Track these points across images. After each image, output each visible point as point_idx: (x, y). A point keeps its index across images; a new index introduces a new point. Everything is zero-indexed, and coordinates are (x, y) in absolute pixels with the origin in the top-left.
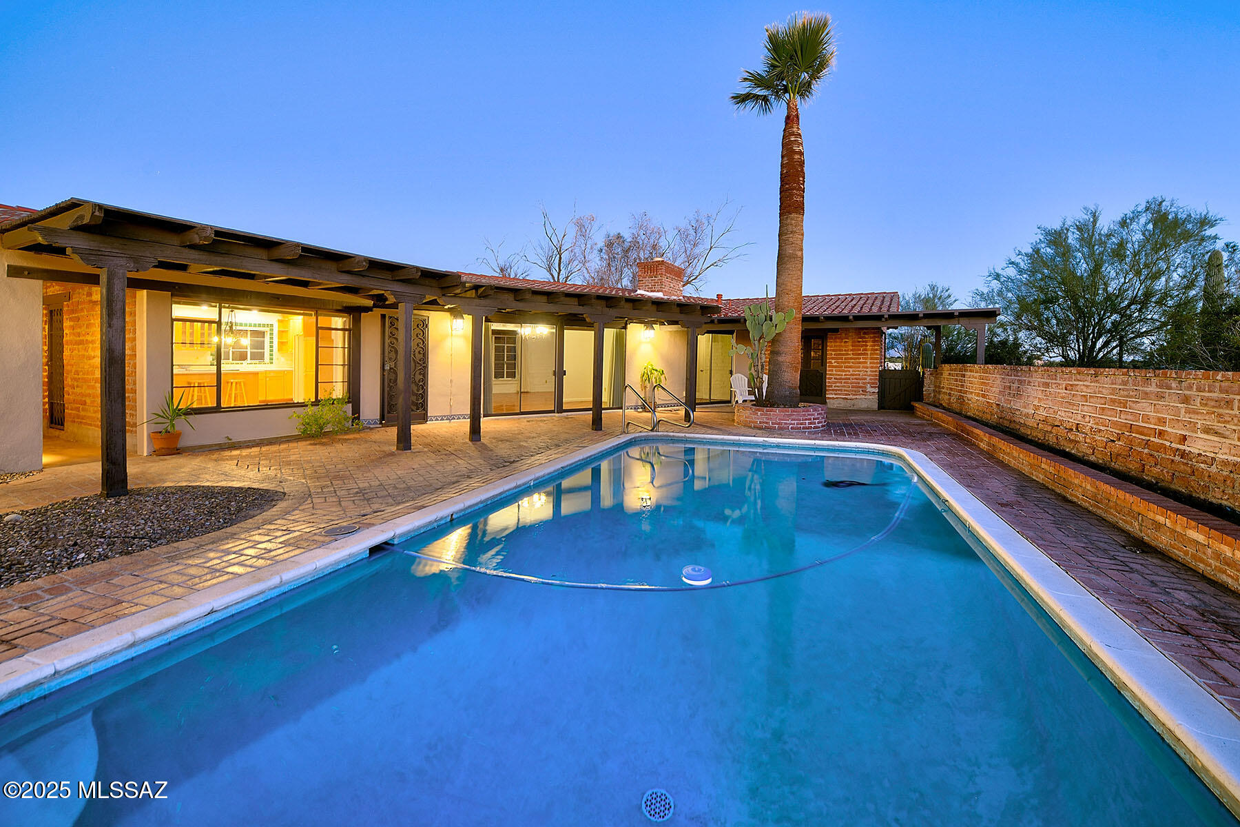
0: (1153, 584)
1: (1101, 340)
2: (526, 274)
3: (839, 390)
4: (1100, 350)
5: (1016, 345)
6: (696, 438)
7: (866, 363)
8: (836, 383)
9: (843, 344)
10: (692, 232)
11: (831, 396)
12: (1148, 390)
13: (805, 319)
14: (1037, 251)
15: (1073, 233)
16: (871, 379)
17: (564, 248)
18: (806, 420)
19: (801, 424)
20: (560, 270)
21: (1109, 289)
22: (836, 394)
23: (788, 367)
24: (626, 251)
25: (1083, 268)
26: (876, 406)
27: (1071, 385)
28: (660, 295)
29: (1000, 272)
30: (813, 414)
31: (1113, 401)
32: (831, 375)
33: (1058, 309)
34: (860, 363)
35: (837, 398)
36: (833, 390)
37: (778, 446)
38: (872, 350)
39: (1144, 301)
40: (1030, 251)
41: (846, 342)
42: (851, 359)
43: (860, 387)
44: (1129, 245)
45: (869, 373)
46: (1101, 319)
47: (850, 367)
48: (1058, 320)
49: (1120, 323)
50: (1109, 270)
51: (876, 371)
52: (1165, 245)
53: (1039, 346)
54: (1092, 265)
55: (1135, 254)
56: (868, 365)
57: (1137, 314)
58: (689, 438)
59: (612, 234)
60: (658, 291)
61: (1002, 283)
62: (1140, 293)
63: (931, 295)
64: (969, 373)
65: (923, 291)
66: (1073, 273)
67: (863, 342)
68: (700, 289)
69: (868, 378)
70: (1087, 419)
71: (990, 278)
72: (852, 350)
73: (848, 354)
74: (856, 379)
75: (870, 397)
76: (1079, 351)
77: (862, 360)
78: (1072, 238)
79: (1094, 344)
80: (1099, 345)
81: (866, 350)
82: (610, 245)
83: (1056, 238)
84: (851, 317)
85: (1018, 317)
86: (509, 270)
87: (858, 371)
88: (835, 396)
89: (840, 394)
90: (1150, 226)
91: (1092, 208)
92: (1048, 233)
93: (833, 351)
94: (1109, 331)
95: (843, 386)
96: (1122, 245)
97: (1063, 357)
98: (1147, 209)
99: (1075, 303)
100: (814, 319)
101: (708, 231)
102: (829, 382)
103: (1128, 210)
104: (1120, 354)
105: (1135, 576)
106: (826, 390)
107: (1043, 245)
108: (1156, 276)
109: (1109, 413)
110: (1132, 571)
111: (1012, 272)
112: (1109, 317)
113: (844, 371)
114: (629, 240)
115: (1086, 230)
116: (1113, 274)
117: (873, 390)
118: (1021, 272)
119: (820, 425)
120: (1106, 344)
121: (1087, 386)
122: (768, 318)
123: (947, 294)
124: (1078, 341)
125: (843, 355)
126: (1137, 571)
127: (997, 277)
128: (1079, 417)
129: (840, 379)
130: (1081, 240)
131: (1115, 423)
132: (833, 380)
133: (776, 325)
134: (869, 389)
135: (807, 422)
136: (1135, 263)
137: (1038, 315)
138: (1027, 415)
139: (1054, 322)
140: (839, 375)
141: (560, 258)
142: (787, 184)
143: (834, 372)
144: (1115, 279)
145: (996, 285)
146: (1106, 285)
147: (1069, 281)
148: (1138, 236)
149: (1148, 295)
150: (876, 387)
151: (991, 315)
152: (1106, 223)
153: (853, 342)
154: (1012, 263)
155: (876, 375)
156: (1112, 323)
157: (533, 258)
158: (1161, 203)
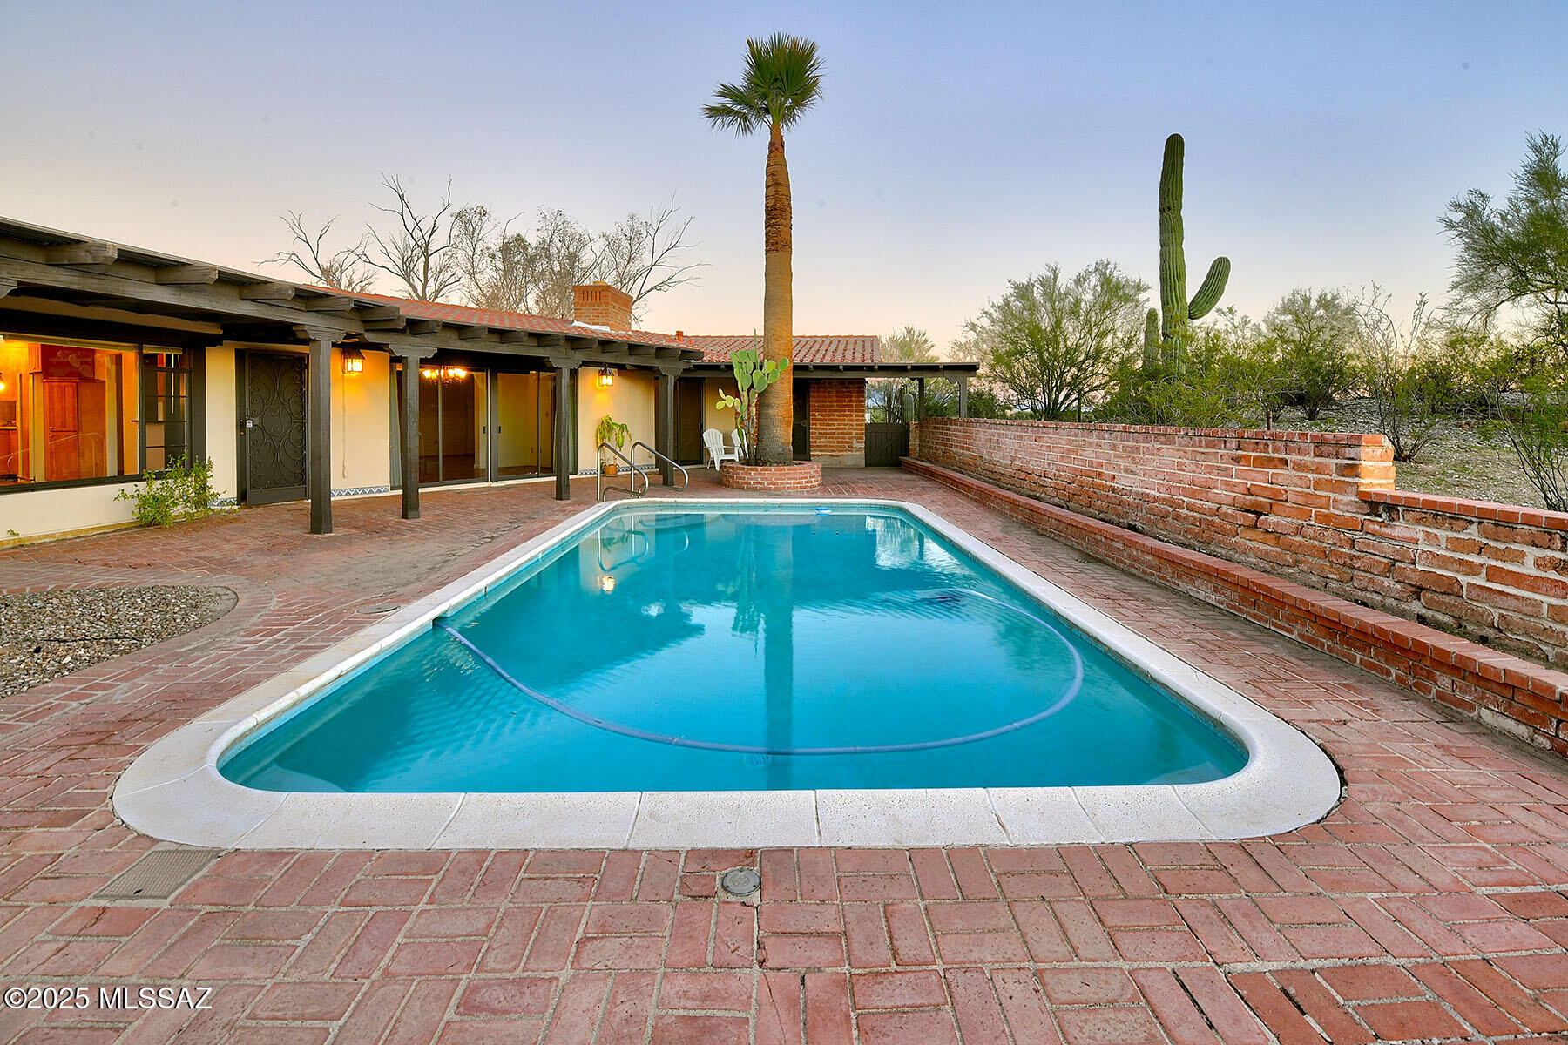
0: (1093, 578)
1: (1062, 393)
2: (367, 282)
3: (824, 446)
4: (1062, 402)
5: (993, 397)
6: (688, 503)
7: (851, 415)
8: (819, 438)
9: (826, 394)
10: (625, 243)
11: (817, 453)
12: (1091, 440)
13: (796, 368)
14: (1007, 304)
15: (1038, 288)
16: (856, 434)
17: (432, 248)
18: (802, 478)
19: (798, 483)
20: (426, 280)
21: (1069, 343)
22: (820, 451)
23: (780, 422)
24: (531, 260)
25: (1046, 323)
26: (863, 464)
27: (1039, 437)
28: (606, 329)
29: (976, 322)
30: (810, 471)
31: (1069, 450)
32: (815, 429)
33: (1026, 362)
34: (845, 416)
35: (822, 455)
36: (818, 446)
37: (780, 506)
38: (857, 401)
39: (1096, 355)
40: (1001, 302)
41: (829, 392)
42: (836, 411)
43: (846, 442)
44: (1083, 304)
45: (855, 427)
46: (1062, 373)
47: (836, 420)
48: (1027, 372)
49: (1077, 376)
50: (1068, 325)
51: (862, 425)
52: (1108, 307)
53: (1011, 398)
54: (1053, 320)
55: (1087, 313)
56: (854, 418)
57: (1090, 369)
58: (680, 503)
59: (509, 235)
60: (603, 324)
61: (977, 335)
62: (1091, 350)
63: (908, 339)
64: (954, 427)
65: (900, 334)
66: (1038, 328)
67: (847, 392)
68: (640, 319)
69: (854, 432)
70: (1051, 467)
71: (967, 329)
72: (837, 401)
73: (832, 406)
74: (842, 433)
75: (858, 453)
76: (1045, 404)
77: (847, 413)
78: (1037, 293)
79: (1057, 396)
80: (1061, 399)
81: (851, 401)
82: (506, 249)
83: (1023, 292)
84: (841, 368)
85: (993, 369)
86: (338, 274)
87: (844, 425)
88: (820, 453)
89: (825, 451)
90: (1099, 288)
91: (1053, 265)
92: (1016, 287)
93: (817, 402)
94: (1069, 384)
95: (828, 442)
96: (1077, 302)
97: (1032, 409)
98: (1096, 269)
99: (1041, 356)
100: (804, 368)
101: (648, 242)
102: (813, 438)
103: (1080, 269)
104: (1079, 407)
105: (1083, 575)
106: (810, 446)
107: (1013, 299)
108: (1103, 335)
109: (1067, 460)
110: (1081, 572)
111: (985, 322)
112: (1068, 371)
113: (828, 425)
114: (534, 245)
115: (1049, 285)
116: (1071, 329)
117: (859, 445)
118: (994, 322)
119: (817, 483)
120: (1067, 396)
121: (1051, 438)
122: (758, 367)
123: (923, 338)
124: (1044, 394)
125: (827, 406)
126: (1084, 572)
127: (973, 327)
128: (1046, 465)
129: (826, 433)
130: (1045, 293)
131: (1070, 468)
132: (817, 435)
133: (768, 374)
134: (855, 444)
135: (804, 480)
136: (1088, 322)
137: (1009, 367)
138: (1006, 466)
139: (1023, 374)
140: (824, 429)
141: (427, 263)
142: (773, 218)
143: (818, 426)
144: (1073, 334)
145: (972, 336)
146: (1066, 340)
147: (1035, 332)
148: (1089, 297)
149: (1098, 351)
150: (862, 442)
151: (971, 369)
152: (1064, 282)
153: (837, 392)
154: (986, 313)
155: (862, 429)
156: (1072, 377)
157: (382, 260)
158: (1107, 265)
